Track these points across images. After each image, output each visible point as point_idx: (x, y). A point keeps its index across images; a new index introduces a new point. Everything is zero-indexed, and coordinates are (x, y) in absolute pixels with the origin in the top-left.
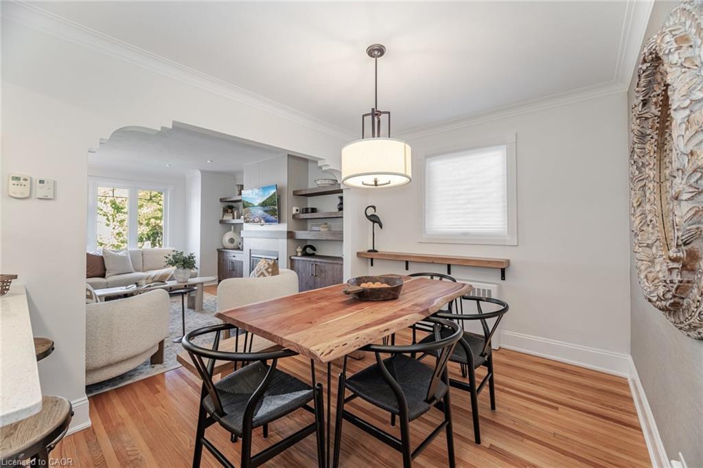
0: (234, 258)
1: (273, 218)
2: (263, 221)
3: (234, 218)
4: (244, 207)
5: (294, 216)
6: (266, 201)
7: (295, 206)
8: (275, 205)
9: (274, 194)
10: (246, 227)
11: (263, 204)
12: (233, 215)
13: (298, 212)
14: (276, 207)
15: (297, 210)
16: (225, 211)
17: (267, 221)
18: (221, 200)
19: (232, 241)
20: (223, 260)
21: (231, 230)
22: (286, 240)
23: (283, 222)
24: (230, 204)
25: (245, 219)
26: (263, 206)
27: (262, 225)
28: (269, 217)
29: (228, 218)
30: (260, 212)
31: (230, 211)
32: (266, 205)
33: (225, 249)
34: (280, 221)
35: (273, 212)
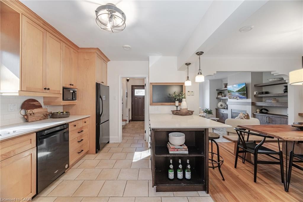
0: (223, 112)
1: (244, 97)
2: (238, 98)
3: (222, 97)
4: (229, 92)
5: (255, 96)
6: (240, 89)
7: (255, 91)
8: (245, 91)
9: (244, 87)
10: (229, 100)
11: (239, 91)
12: (222, 95)
13: (257, 94)
14: (246, 92)
15: (257, 93)
16: (218, 94)
17: (240, 98)
18: (217, 90)
19: (221, 105)
20: (218, 113)
21: (221, 101)
22: (251, 106)
23: (249, 98)
24: (220, 91)
25: (229, 97)
26: (238, 92)
27: (238, 99)
28: (241, 96)
29: (220, 96)
30: (237, 94)
31: (220, 94)
32: (240, 91)
33: (219, 108)
34: (247, 98)
35: (244, 94)
